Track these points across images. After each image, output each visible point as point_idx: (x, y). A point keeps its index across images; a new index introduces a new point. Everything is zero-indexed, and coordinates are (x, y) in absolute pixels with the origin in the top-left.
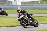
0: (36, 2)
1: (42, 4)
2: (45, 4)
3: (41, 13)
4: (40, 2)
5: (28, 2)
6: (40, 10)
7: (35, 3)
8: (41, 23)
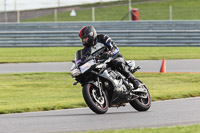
0: (56, 11)
1: (84, 19)
2: (96, 20)
4: (73, 13)
5: (21, 12)
7: (51, 17)
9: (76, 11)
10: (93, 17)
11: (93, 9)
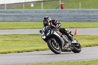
0: (24, 4)
1: (37, 8)
2: (43, 8)
3: (34, 27)
4: (32, 5)
5: (7, 4)
6: (32, 21)
7: (22, 7)
8: (36, 48)
9: (34, 4)
10: (42, 7)
11: (42, 3)
